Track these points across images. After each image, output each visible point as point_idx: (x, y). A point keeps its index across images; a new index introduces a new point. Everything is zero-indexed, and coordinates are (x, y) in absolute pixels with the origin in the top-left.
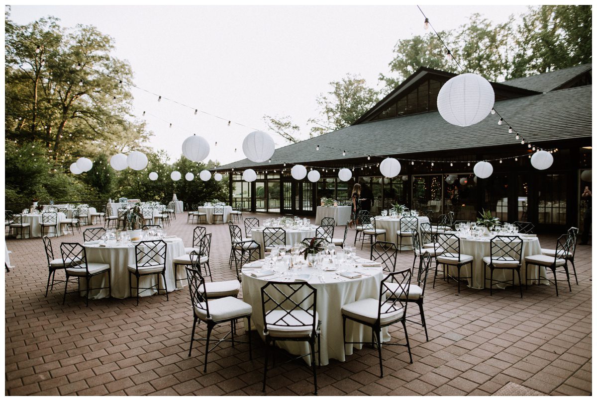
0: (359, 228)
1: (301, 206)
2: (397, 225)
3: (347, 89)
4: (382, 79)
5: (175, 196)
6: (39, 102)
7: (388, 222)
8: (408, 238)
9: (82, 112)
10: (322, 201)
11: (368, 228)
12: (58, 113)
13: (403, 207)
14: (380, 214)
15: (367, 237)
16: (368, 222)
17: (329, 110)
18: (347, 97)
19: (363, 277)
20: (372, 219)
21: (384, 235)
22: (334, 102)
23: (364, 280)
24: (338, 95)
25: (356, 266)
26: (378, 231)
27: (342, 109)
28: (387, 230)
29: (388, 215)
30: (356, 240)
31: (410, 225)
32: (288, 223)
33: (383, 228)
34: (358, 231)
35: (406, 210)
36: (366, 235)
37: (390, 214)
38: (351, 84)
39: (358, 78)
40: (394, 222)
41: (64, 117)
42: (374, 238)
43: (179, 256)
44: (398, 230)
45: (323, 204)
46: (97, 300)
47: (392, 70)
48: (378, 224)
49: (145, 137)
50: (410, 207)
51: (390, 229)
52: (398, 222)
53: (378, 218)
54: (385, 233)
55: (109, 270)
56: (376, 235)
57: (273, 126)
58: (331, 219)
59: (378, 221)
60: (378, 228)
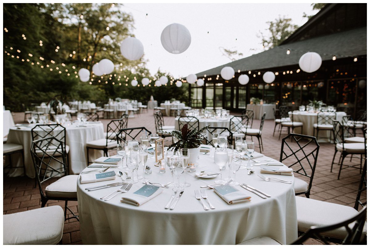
0: (278, 120)
1: (237, 106)
2: (313, 120)
3: (278, 25)
4: (305, 16)
5: (152, 98)
6: (81, 42)
7: (306, 116)
8: (324, 131)
9: (107, 47)
10: (251, 100)
11: (286, 121)
12: (92, 48)
13: (321, 103)
14: (298, 109)
15: (285, 129)
16: (287, 116)
17: (265, 41)
18: (278, 31)
19: (255, 201)
20: (290, 113)
21: (300, 128)
22: (268, 35)
23: (253, 208)
24: (272, 31)
25: (252, 172)
26: (295, 124)
27: (274, 40)
28: (304, 123)
29: (306, 110)
30: (274, 131)
31: (327, 119)
32: (207, 113)
33: (300, 121)
34: (277, 123)
35: (323, 106)
36: (283, 127)
37: (307, 109)
38: (281, 22)
39: (286, 18)
40: (311, 116)
41: (95, 50)
42: (291, 130)
43: (94, 139)
44: (315, 123)
45: (252, 103)
46: (12, 178)
47: (314, 9)
48: (295, 118)
49: (144, 63)
50: (327, 103)
51: (307, 123)
52: (315, 116)
53: (296, 113)
54: (302, 126)
55: (22, 151)
56: (293, 127)
57: (225, 53)
58: (250, 112)
59: (295, 115)
60: (296, 121)
